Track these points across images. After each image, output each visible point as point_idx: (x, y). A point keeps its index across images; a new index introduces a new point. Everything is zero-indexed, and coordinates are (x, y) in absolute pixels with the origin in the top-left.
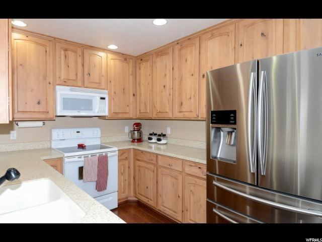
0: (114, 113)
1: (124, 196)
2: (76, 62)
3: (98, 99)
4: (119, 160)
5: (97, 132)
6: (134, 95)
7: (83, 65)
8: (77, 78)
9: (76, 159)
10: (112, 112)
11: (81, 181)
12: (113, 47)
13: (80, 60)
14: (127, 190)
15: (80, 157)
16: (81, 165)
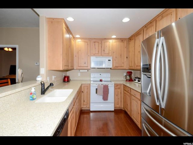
0: (116, 66)
1: (118, 106)
2: (99, 46)
3: (107, 60)
4: (115, 89)
5: (109, 75)
6: (127, 58)
7: (101, 47)
8: (99, 53)
9: (95, 85)
10: (114, 66)
11: (96, 94)
12: (114, 37)
13: (100, 45)
14: (119, 104)
15: (96, 84)
16: (97, 88)
